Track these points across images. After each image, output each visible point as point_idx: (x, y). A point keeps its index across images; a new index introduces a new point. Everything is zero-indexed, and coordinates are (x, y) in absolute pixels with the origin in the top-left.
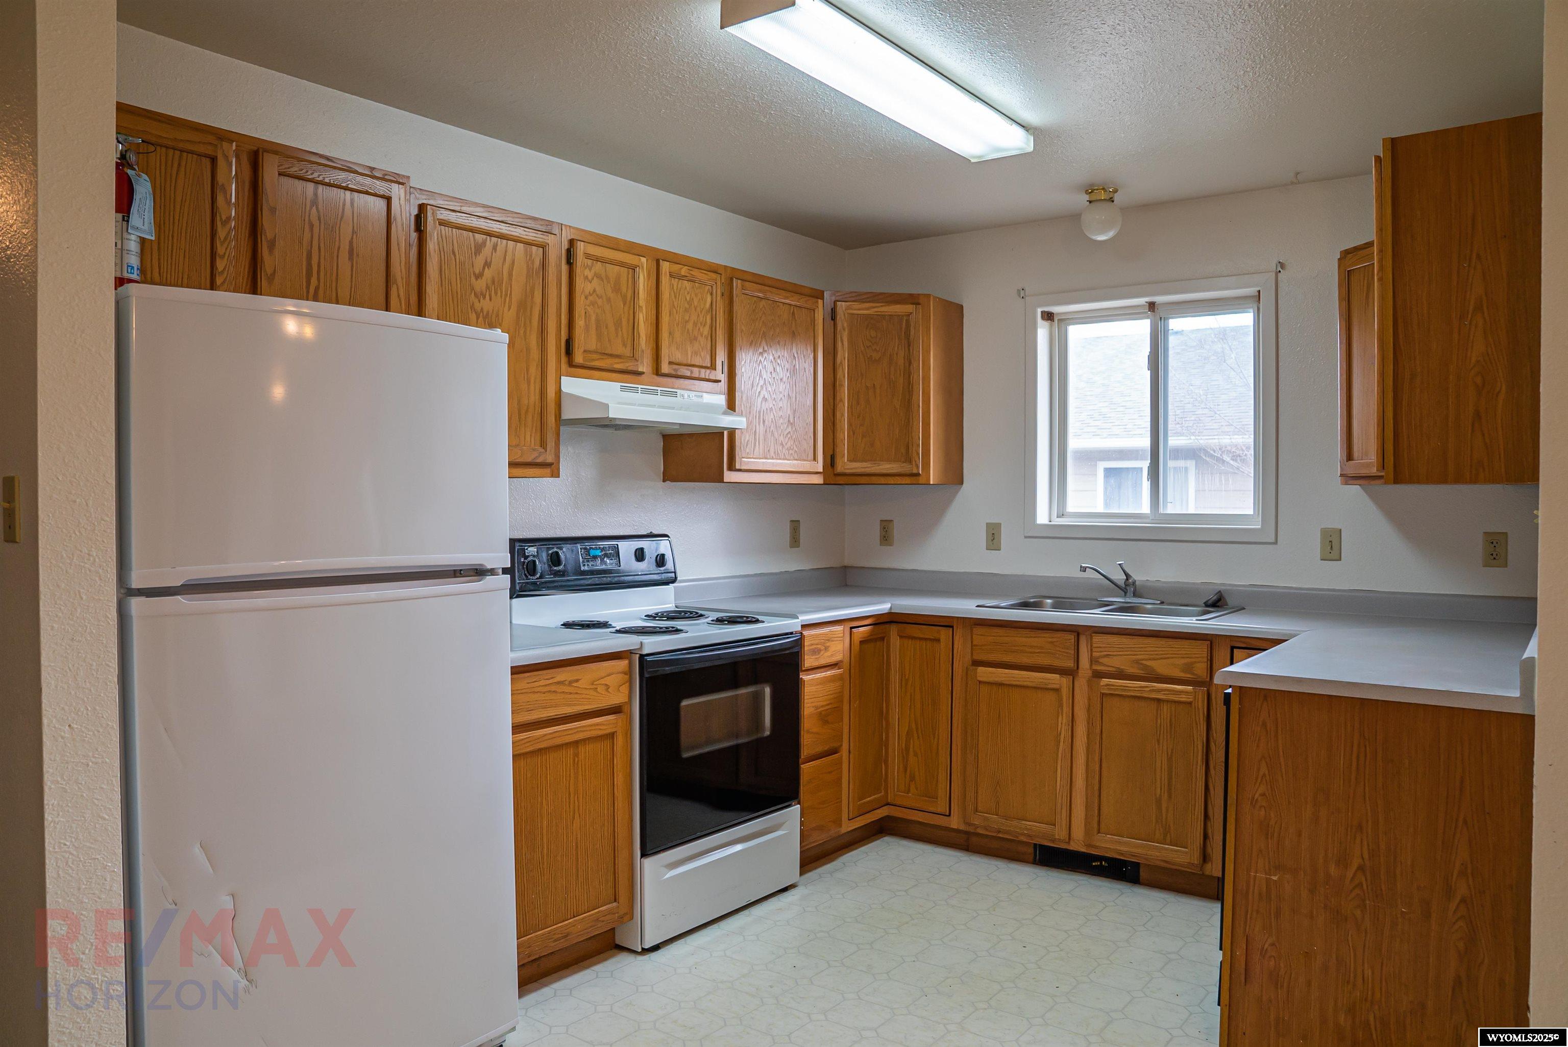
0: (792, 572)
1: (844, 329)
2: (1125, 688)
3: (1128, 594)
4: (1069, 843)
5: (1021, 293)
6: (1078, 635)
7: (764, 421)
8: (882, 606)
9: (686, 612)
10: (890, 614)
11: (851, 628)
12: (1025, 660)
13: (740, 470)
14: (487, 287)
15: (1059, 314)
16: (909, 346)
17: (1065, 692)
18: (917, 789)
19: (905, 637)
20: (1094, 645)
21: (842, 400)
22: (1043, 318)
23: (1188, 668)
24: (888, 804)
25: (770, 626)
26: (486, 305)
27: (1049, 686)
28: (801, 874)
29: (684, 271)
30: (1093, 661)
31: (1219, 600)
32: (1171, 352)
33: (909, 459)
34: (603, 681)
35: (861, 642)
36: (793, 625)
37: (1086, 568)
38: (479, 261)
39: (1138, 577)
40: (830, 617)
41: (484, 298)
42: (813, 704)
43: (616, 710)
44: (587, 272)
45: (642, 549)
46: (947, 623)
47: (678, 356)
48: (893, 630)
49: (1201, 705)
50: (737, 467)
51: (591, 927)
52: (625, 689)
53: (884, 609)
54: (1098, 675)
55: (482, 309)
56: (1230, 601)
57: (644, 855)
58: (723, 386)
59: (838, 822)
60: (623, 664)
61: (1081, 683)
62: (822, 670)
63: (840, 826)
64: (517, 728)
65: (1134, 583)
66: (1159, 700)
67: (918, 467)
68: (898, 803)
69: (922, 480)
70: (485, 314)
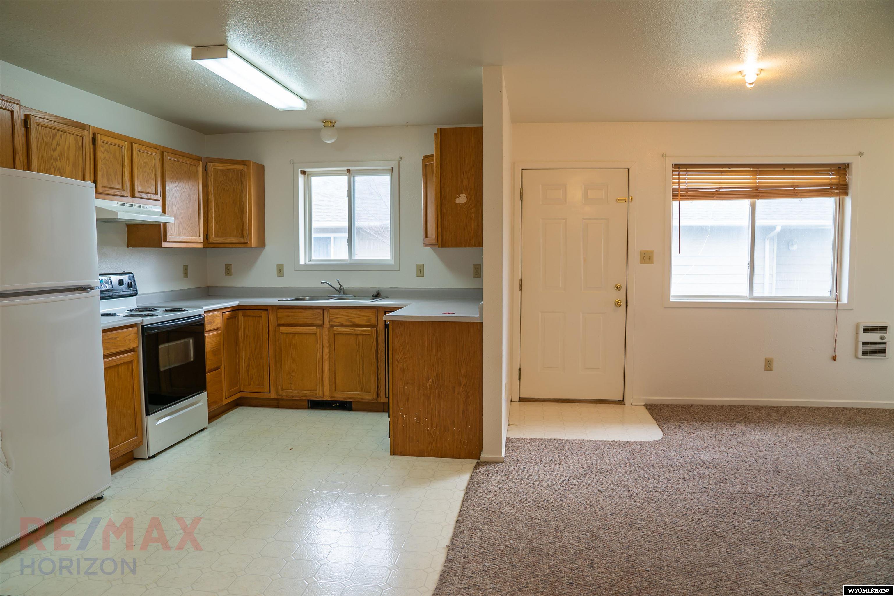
0: (185, 290)
1: (212, 176)
2: (344, 331)
3: (341, 293)
4: (323, 397)
5: (292, 162)
6: (323, 310)
7: (178, 219)
8: (235, 303)
9: (147, 308)
10: (239, 306)
11: (223, 313)
12: (301, 322)
13: (169, 242)
14: (59, 156)
15: (308, 172)
16: (242, 184)
17: (318, 334)
18: (254, 383)
19: (246, 316)
20: (330, 314)
21: (211, 209)
22: (301, 173)
23: (369, 321)
24: (241, 392)
25: (190, 312)
26: (58, 164)
27: (312, 332)
28: (209, 423)
29: (143, 148)
30: (330, 320)
31: (378, 294)
32: (356, 191)
33: (243, 236)
34: (128, 338)
35: (227, 319)
36: (200, 311)
37: (323, 283)
38: (55, 143)
39: (345, 286)
40: (215, 307)
41: (57, 161)
42: (210, 347)
43: (132, 350)
44: (101, 149)
45: (122, 280)
46: (265, 309)
47: (140, 189)
48: (240, 313)
49: (374, 335)
50: (168, 240)
51: (128, 448)
52: (136, 341)
53: (236, 304)
54: (332, 326)
55: (56, 166)
56: (382, 294)
57: (147, 414)
58: (160, 202)
59: (222, 400)
60: (134, 330)
61: (325, 331)
62: (212, 331)
63: (223, 401)
64: (105, 356)
65: (343, 288)
66: (357, 335)
67: (247, 240)
68: (245, 390)
69: (249, 245)
70: (58, 168)
